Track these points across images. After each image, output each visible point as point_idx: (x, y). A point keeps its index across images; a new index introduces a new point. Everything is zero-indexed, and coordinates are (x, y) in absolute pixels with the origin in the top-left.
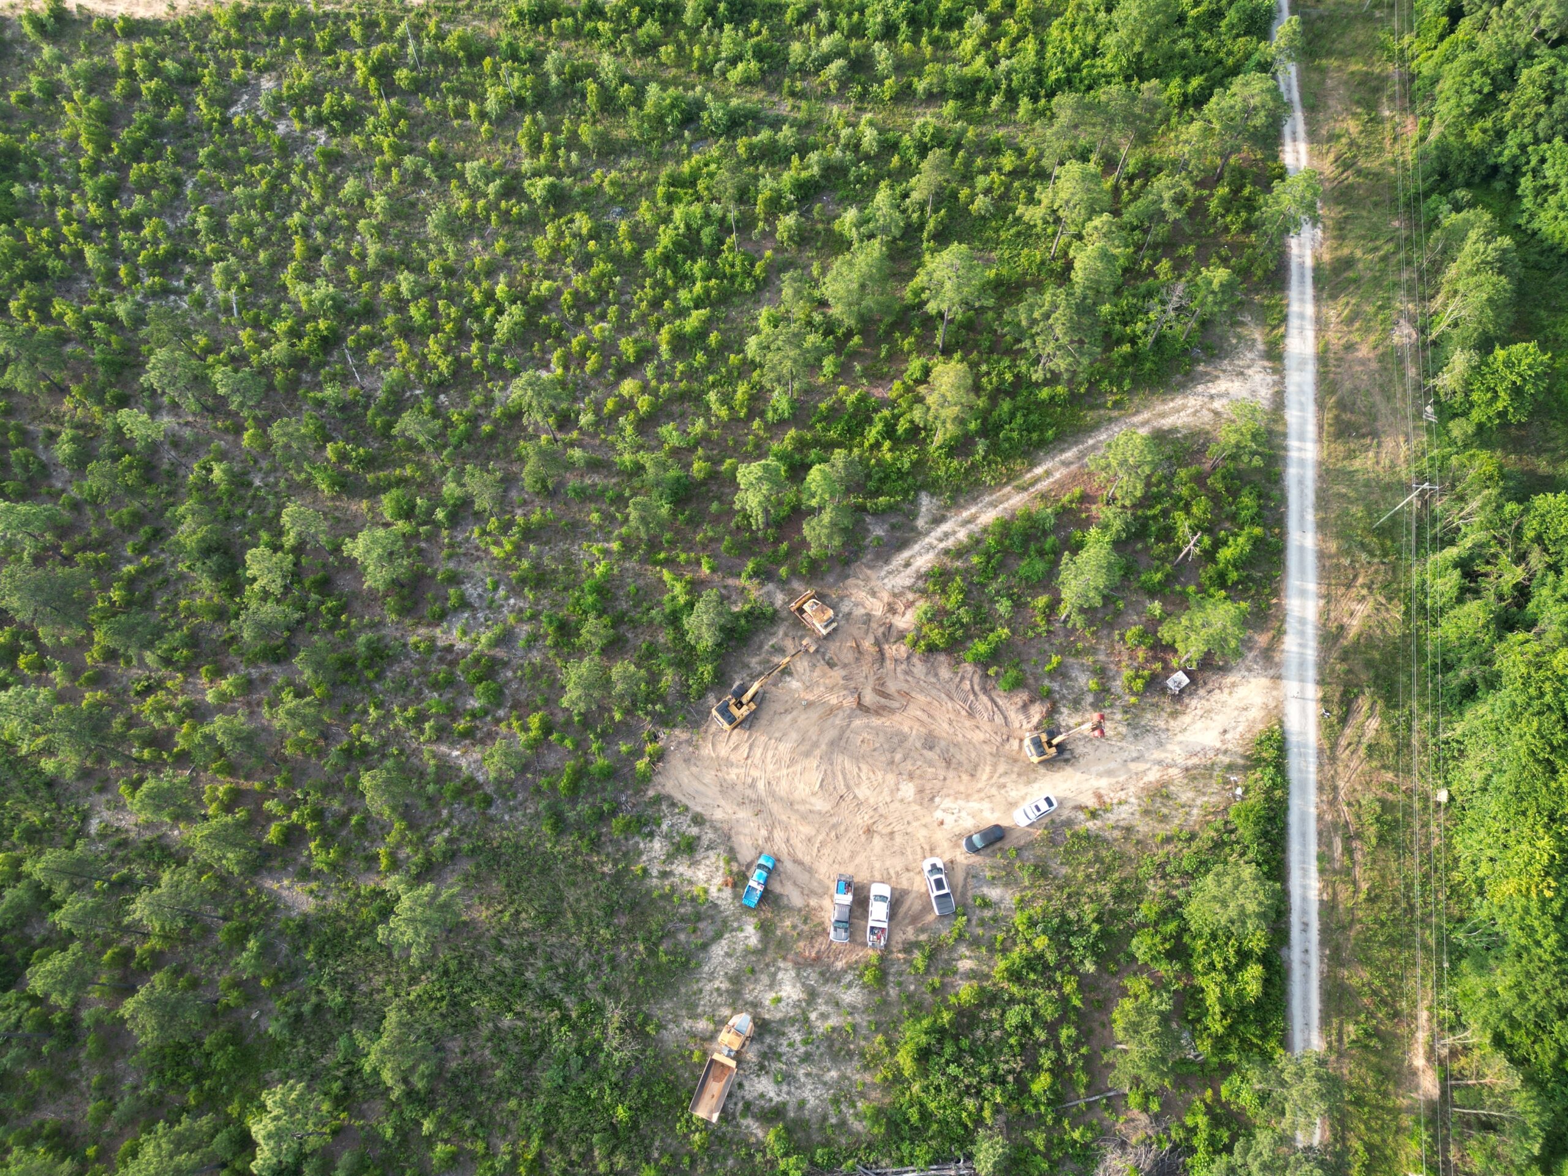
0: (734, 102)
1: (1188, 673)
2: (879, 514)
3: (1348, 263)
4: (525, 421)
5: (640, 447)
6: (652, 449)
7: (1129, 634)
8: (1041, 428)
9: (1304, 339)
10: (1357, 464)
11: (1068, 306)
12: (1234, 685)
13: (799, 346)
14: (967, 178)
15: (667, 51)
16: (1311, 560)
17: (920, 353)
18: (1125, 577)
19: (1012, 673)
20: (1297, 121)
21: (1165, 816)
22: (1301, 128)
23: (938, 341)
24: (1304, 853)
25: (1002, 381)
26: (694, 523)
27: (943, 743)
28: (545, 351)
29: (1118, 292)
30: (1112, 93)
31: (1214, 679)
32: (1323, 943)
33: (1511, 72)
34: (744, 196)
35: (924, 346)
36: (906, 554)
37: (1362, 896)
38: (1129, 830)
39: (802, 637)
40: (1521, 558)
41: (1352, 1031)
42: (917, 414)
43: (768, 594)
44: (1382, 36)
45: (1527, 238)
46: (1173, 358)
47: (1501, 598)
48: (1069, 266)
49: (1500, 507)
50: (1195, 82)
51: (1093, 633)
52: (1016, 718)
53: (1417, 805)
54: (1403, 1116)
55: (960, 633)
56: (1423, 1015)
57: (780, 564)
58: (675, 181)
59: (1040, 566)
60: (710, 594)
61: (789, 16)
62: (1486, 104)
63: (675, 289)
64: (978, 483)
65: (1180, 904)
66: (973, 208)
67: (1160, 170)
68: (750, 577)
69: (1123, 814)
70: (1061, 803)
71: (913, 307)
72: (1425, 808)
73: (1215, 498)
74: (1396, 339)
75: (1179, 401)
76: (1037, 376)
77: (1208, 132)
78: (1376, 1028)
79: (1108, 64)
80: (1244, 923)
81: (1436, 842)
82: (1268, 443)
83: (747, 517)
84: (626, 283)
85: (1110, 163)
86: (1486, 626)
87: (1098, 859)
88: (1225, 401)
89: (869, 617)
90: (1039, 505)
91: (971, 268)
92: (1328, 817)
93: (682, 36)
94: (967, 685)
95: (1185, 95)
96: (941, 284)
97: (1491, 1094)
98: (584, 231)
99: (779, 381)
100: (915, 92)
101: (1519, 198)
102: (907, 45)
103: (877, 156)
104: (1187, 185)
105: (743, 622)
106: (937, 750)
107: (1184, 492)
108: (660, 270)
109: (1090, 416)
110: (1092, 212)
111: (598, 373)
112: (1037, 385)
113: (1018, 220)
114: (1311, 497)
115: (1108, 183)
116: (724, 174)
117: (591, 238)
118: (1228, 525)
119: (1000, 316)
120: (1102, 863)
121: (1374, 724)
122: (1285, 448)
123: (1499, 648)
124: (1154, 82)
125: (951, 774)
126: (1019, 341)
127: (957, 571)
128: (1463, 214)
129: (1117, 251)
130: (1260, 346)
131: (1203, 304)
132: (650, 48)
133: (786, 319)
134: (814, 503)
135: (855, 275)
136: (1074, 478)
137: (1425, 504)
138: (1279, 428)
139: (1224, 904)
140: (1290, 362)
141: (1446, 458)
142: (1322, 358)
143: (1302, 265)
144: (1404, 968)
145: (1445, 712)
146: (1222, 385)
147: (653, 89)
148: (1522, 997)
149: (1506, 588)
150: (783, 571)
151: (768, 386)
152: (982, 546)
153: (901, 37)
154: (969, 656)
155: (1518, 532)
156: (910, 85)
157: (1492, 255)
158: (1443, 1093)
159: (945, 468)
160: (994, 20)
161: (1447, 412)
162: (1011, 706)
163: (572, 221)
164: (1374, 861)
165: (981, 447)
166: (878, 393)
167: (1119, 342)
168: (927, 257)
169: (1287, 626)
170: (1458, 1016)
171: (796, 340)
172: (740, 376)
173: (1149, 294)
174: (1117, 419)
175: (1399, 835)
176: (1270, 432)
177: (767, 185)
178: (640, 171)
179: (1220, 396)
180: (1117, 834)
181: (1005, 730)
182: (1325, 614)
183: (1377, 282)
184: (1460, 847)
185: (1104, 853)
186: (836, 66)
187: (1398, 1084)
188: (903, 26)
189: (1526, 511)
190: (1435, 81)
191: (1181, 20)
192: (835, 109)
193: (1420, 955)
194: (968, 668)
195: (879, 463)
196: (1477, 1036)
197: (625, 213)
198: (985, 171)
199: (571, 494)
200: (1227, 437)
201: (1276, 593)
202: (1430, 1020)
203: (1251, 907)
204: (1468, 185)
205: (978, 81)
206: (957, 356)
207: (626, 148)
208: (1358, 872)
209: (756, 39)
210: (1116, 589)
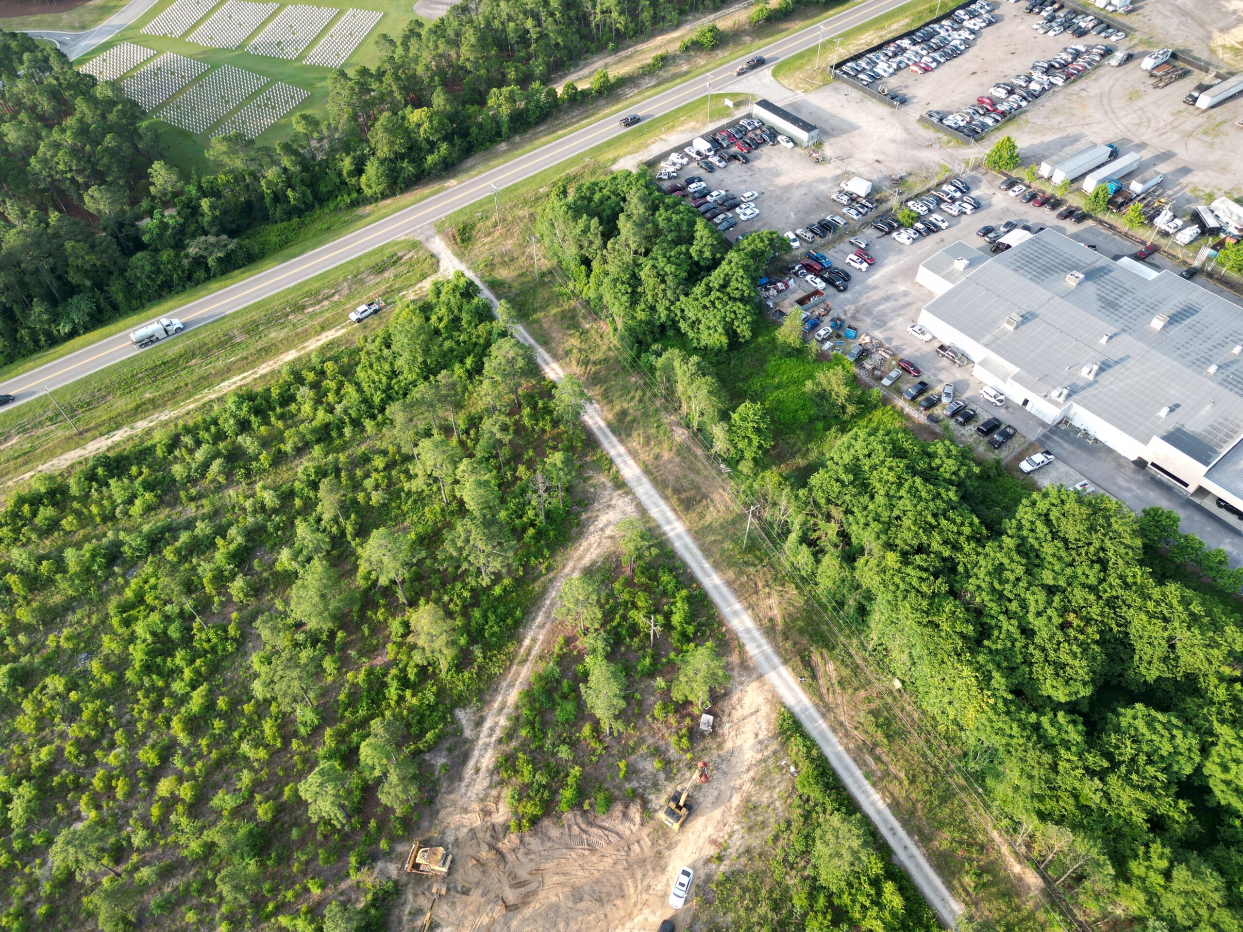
0: (146, 528)
1: (709, 712)
2: (432, 748)
3: (624, 413)
4: (78, 878)
5: (201, 830)
6: (214, 824)
7: (656, 712)
8: (510, 613)
9: (630, 467)
10: (709, 519)
11: (477, 526)
12: (740, 700)
13: (298, 666)
14: (357, 486)
15: (68, 522)
16: (725, 590)
17: (394, 616)
18: (627, 675)
19: (601, 796)
20: (542, 354)
21: (763, 822)
22: (547, 356)
23: (402, 599)
24: (856, 781)
25: (464, 600)
26: (284, 859)
27: (587, 888)
28: (69, 806)
29: (503, 501)
30: (422, 390)
31: (725, 704)
32: (910, 834)
33: (634, 276)
34: (190, 587)
35: (394, 609)
36: (471, 763)
37: (906, 783)
38: (748, 851)
39: (430, 888)
40: (828, 517)
41: (969, 880)
42: (418, 658)
43: (382, 872)
44: (557, 289)
45: (704, 351)
46: (563, 521)
47: (836, 546)
48: (461, 503)
49: (797, 496)
50: (469, 361)
51: (634, 728)
52: (624, 828)
53: (890, 700)
54: (1037, 914)
55: (546, 794)
56: (995, 834)
57: (377, 841)
58: (124, 608)
59: (570, 706)
60: (332, 909)
61: (159, 452)
62: (634, 298)
63: (168, 686)
64: (491, 677)
65: (815, 879)
66: (373, 502)
67: (481, 418)
68: (358, 870)
69: (737, 843)
70: (694, 868)
71: (370, 589)
72: (895, 698)
73: (646, 589)
74: (678, 439)
75: (585, 544)
76: (485, 581)
77: (495, 383)
78: (979, 867)
79: (408, 376)
80: (859, 859)
81: (916, 716)
82: (652, 536)
83: (328, 822)
84: (119, 708)
85: (447, 430)
86: (841, 567)
87: (745, 890)
88: (611, 527)
89: (472, 831)
90: (542, 665)
91: (395, 540)
92: (852, 746)
93: (76, 505)
94: (576, 830)
95: (467, 371)
96: (381, 562)
97: (1065, 855)
98: (61, 689)
99: (295, 701)
100: (285, 453)
101: (685, 334)
102: (262, 428)
103: (282, 506)
104: (503, 418)
105: (373, 911)
106: (586, 897)
107: (626, 596)
108: (146, 680)
109: (537, 586)
110: (455, 464)
111: (130, 794)
112: (489, 588)
113: (409, 494)
114: (699, 554)
115: (454, 441)
116: (164, 580)
117: (70, 690)
118: (665, 600)
119: (435, 559)
120: (749, 890)
121: (831, 667)
122: (664, 534)
123: (857, 574)
124: (444, 372)
125: (608, 908)
126: (459, 567)
127: (516, 750)
128: (664, 356)
129: (486, 477)
130: (609, 484)
131: (559, 479)
132: (54, 525)
133: (276, 652)
134: (377, 773)
135: (312, 592)
136: (553, 632)
137: (759, 519)
138: (652, 524)
139: (839, 855)
140: (632, 484)
141: (751, 487)
142: (647, 472)
143: (600, 428)
144: (962, 812)
145: (861, 632)
146: (603, 519)
147: (70, 554)
148: (1030, 777)
149: (835, 539)
150: (383, 845)
151: (289, 710)
152: (522, 720)
153: (255, 426)
154: (564, 807)
155: (816, 503)
156: (280, 451)
157: (693, 369)
158: (1044, 878)
159: (461, 683)
160: (315, 386)
161: (733, 463)
162: (614, 821)
163: (45, 687)
164: (895, 754)
165: (477, 651)
166: (379, 661)
167: (524, 530)
168: (359, 550)
169: (742, 640)
170: (1011, 819)
171: (293, 663)
172: (260, 718)
173: (523, 491)
174: (555, 578)
175: (894, 726)
176: (649, 530)
177: (205, 570)
178: (89, 617)
179: (606, 526)
180: (744, 860)
181: (622, 843)
182: (756, 618)
183: (646, 415)
184: (929, 708)
185: (745, 882)
186: (216, 466)
187: (1018, 895)
188: (253, 418)
189: (811, 490)
190: (600, 298)
191: (437, 332)
192: (232, 492)
193: (963, 795)
194: (568, 816)
195: (410, 710)
196: (1030, 823)
197: (91, 655)
198: (367, 476)
199: (157, 912)
200: (627, 548)
201: (721, 623)
202: (1001, 835)
203: (856, 843)
204: (655, 341)
205: (327, 426)
206: (422, 601)
207: (69, 606)
208: (893, 769)
209: (140, 479)
210: (628, 687)
